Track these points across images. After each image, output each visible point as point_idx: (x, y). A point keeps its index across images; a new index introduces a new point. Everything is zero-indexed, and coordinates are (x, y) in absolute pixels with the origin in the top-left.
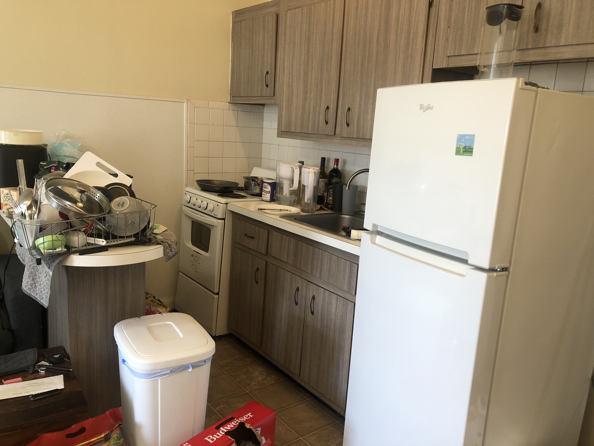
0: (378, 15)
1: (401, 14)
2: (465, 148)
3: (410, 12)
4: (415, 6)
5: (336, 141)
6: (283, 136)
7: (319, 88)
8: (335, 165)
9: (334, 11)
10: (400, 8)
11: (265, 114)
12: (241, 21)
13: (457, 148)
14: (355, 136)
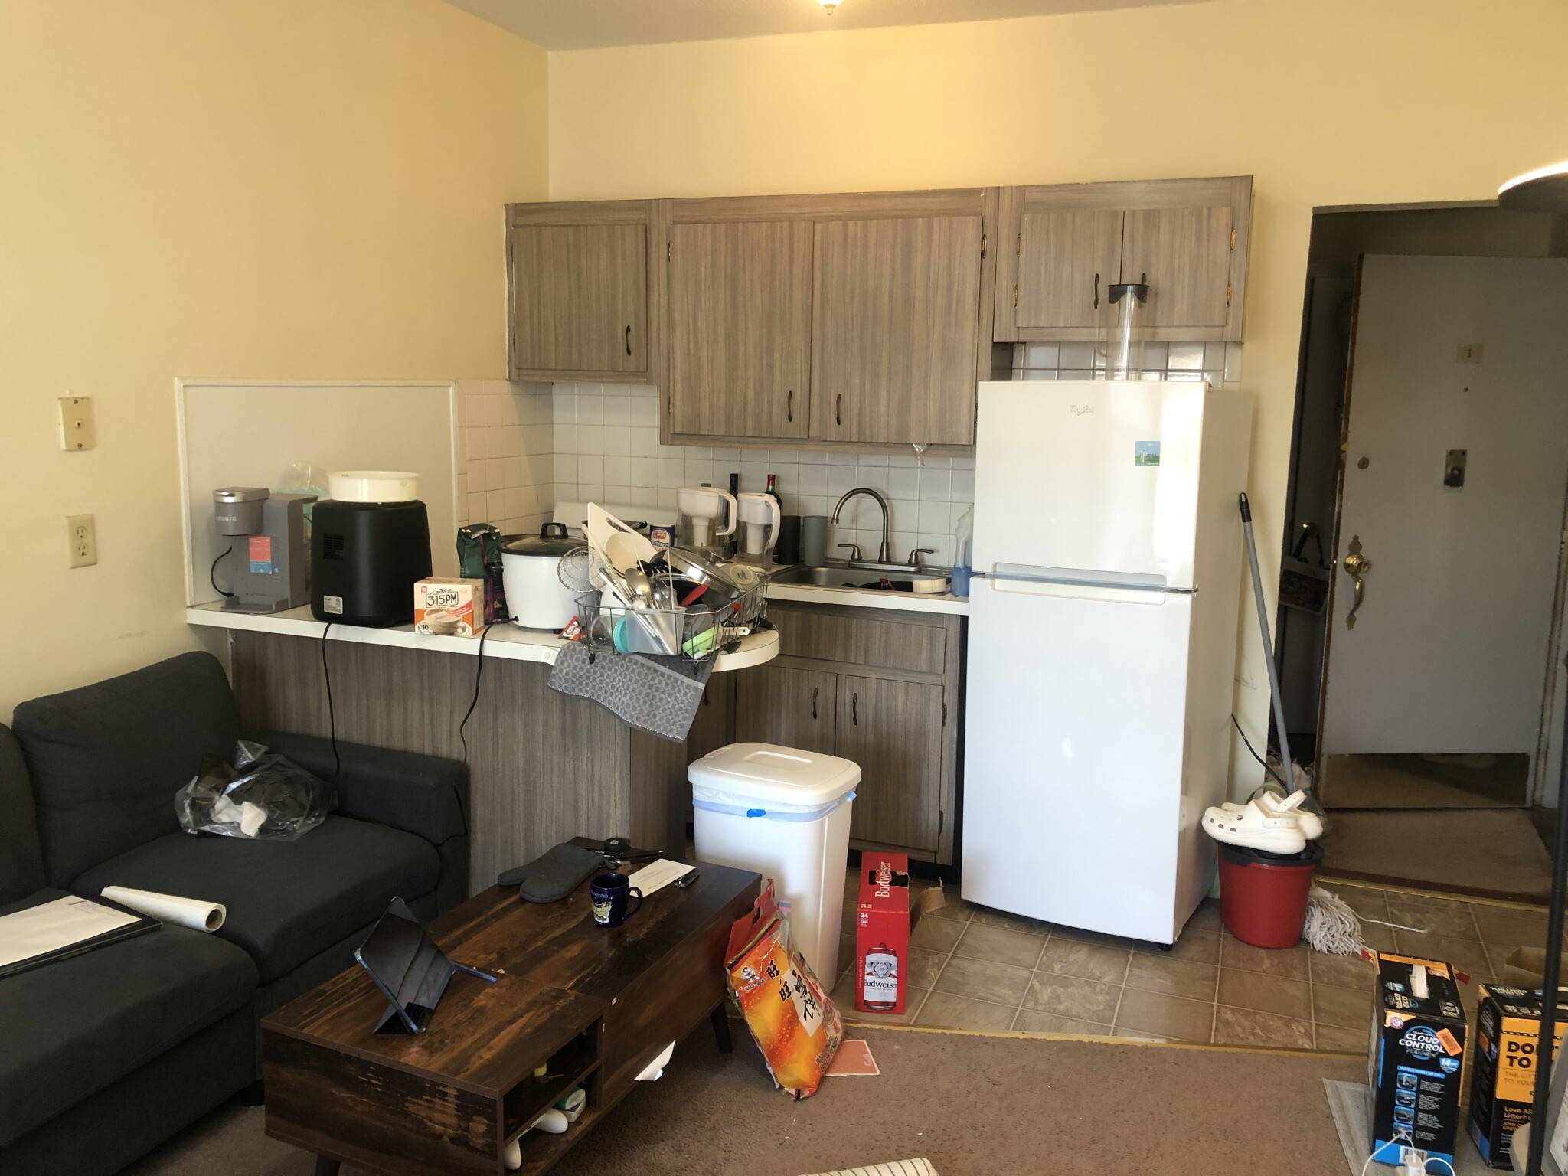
0: (889, 258)
1: (932, 261)
2: (1148, 456)
3: (950, 260)
4: (958, 253)
5: (811, 447)
6: (677, 442)
7: (765, 362)
8: (768, 485)
9: (791, 239)
10: (929, 253)
11: (555, 397)
12: (539, 226)
13: (1136, 457)
14: (855, 439)
